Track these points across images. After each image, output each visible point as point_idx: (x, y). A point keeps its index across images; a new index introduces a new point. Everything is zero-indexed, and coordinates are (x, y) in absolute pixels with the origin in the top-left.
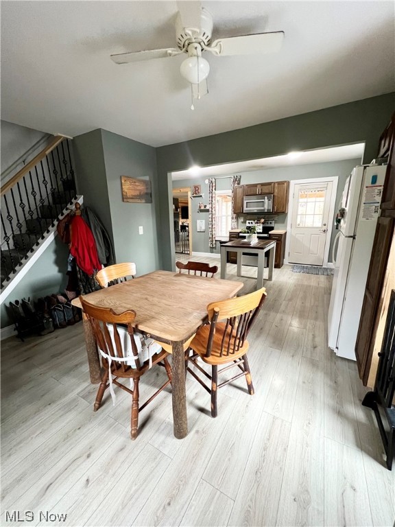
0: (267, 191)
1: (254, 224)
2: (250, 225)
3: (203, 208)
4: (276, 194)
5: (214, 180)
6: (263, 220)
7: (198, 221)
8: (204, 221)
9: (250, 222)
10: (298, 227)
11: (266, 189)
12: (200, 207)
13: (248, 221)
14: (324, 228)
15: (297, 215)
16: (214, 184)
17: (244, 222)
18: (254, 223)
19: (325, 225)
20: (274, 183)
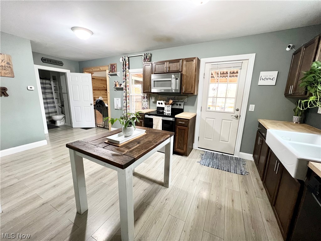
0: (175, 69)
1: (163, 106)
2: (160, 106)
3: (118, 86)
4: (184, 73)
5: (127, 59)
6: (171, 101)
7: (115, 99)
8: (120, 99)
9: (160, 102)
10: (208, 110)
11: (174, 67)
12: (116, 86)
13: (158, 102)
14: (237, 113)
15: (208, 97)
16: (127, 63)
17: (155, 102)
18: (164, 104)
19: (238, 110)
20: (183, 60)
